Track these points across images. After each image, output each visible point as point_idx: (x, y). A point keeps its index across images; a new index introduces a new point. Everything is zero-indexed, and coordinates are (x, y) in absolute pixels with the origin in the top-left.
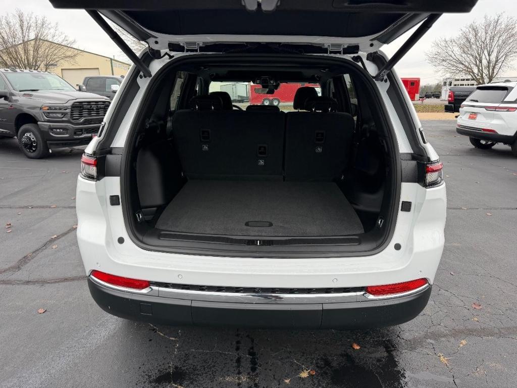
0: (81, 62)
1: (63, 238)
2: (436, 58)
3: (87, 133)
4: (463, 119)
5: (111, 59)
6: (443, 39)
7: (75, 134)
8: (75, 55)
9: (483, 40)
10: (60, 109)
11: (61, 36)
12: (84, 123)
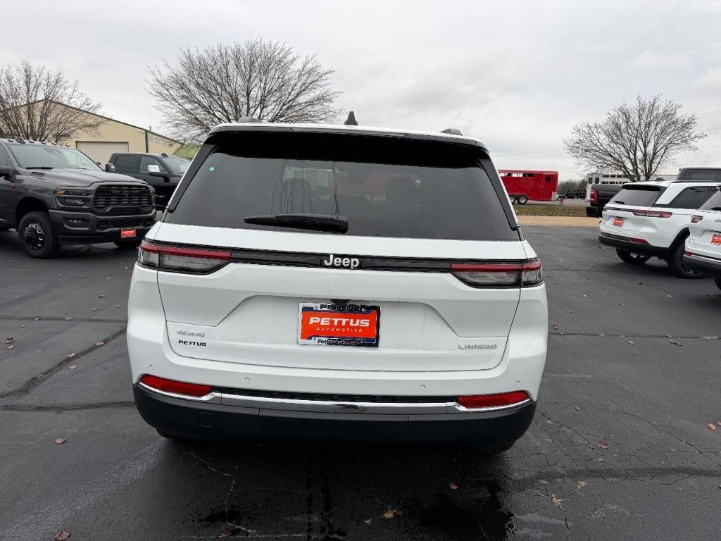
0: (105, 133)
1: (84, 357)
2: (577, 148)
3: (114, 226)
4: (606, 225)
5: (147, 131)
6: (586, 124)
7: (98, 227)
8: (97, 125)
9: (636, 126)
10: (81, 194)
11: (81, 99)
12: (112, 213)
